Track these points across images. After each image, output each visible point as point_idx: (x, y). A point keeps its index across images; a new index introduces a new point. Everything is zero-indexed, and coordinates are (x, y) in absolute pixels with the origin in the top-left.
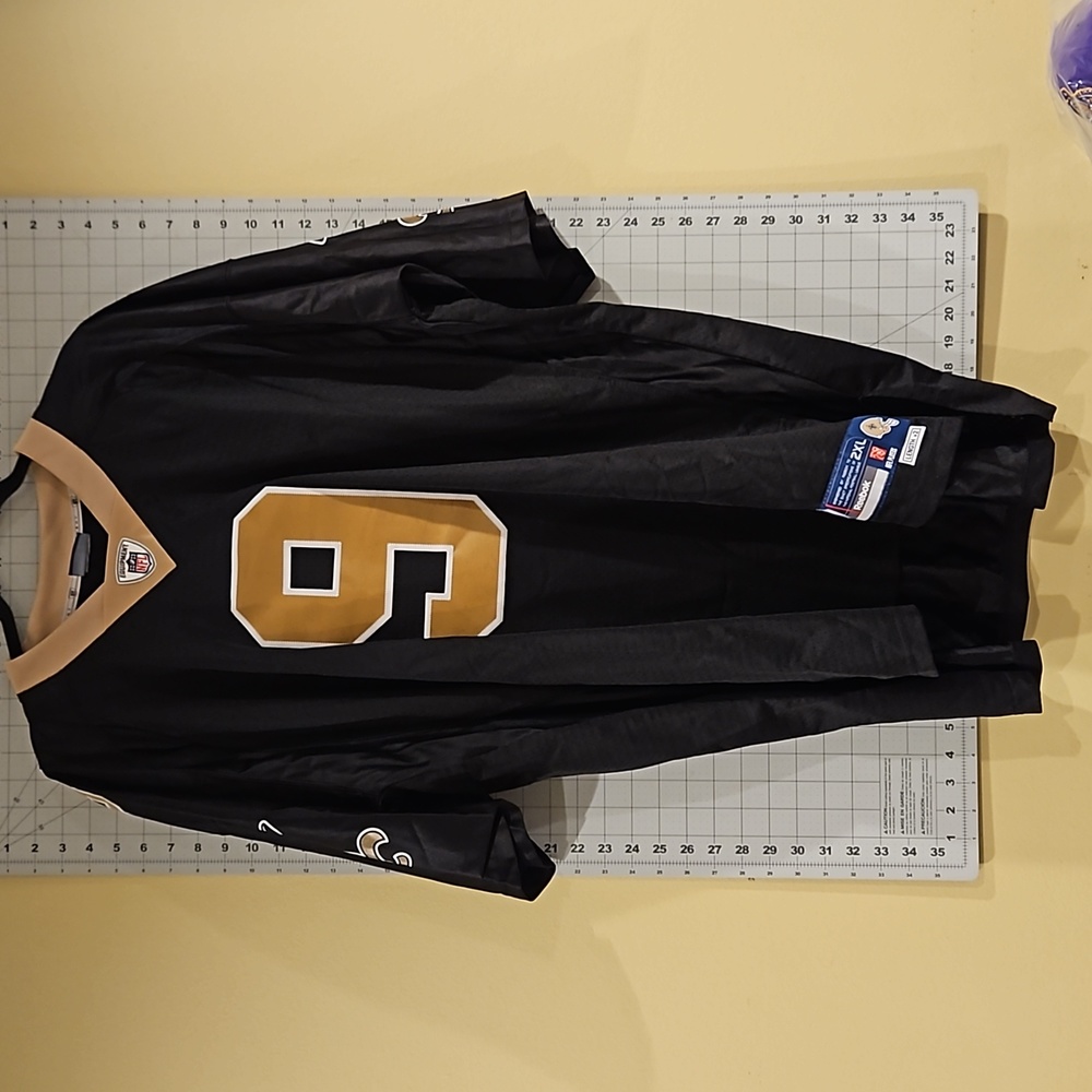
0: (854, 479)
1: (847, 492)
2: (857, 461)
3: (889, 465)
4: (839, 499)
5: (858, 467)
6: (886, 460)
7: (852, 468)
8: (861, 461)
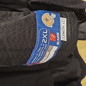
0: (43, 52)
1: (39, 58)
2: (45, 44)
3: (58, 44)
4: (35, 61)
5: (46, 47)
6: (57, 41)
7: (43, 47)
8: (47, 43)
